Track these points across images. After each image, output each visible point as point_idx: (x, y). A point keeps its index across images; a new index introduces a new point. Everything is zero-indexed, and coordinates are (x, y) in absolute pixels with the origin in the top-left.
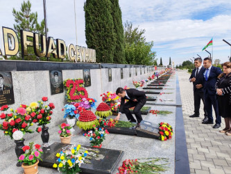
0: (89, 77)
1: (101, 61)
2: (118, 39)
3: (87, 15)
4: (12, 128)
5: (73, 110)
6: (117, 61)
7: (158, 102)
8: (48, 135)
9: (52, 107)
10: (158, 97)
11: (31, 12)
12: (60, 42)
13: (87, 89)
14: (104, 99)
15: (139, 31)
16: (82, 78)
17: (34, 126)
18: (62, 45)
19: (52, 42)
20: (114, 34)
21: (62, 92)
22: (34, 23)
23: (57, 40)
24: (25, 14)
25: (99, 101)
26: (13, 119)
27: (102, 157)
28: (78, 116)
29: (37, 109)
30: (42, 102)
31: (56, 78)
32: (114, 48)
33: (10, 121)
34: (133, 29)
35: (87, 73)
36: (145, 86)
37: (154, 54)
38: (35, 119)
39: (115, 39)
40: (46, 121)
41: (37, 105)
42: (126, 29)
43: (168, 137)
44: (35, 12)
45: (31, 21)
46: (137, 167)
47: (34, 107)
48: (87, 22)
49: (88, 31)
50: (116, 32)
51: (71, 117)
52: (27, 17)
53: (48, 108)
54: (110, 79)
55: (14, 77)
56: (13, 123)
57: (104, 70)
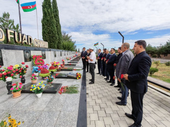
0: (45, 55)
1: (51, 48)
2: (59, 38)
3: (43, 25)
4: (5, 76)
5: (37, 69)
6: (58, 48)
7: (77, 66)
8: (25, 80)
9: (27, 67)
10: (77, 64)
11: (10, 19)
12: (29, 37)
13: (44, 60)
14: (52, 65)
15: (69, 36)
16: (41, 55)
17: (17, 76)
18: (30, 39)
19: (24, 36)
20: (57, 36)
21: (30, 61)
22: (12, 25)
23: (28, 36)
24: (5, 19)
25: (50, 65)
26: (5, 72)
27: (52, 86)
28: (40, 72)
29: (19, 68)
30: (21, 65)
31: (27, 54)
32: (57, 42)
33: (3, 73)
34: (66, 34)
35: (43, 53)
36: (71, 60)
37: (76, 46)
38: (17, 72)
39: (58, 38)
40: (24, 73)
41: (19, 66)
42: (63, 34)
43: (79, 78)
44: (12, 19)
45: (9, 24)
46: (67, 88)
47: (17, 67)
48: (43, 29)
49: (44, 33)
50: (58, 35)
51: (36, 72)
52: (7, 21)
53: (25, 67)
54: (55, 56)
55: (3, 52)
56: (6, 74)
57: (52, 52)
